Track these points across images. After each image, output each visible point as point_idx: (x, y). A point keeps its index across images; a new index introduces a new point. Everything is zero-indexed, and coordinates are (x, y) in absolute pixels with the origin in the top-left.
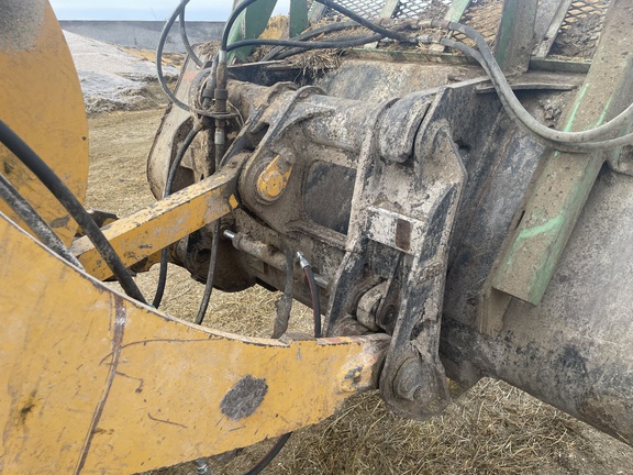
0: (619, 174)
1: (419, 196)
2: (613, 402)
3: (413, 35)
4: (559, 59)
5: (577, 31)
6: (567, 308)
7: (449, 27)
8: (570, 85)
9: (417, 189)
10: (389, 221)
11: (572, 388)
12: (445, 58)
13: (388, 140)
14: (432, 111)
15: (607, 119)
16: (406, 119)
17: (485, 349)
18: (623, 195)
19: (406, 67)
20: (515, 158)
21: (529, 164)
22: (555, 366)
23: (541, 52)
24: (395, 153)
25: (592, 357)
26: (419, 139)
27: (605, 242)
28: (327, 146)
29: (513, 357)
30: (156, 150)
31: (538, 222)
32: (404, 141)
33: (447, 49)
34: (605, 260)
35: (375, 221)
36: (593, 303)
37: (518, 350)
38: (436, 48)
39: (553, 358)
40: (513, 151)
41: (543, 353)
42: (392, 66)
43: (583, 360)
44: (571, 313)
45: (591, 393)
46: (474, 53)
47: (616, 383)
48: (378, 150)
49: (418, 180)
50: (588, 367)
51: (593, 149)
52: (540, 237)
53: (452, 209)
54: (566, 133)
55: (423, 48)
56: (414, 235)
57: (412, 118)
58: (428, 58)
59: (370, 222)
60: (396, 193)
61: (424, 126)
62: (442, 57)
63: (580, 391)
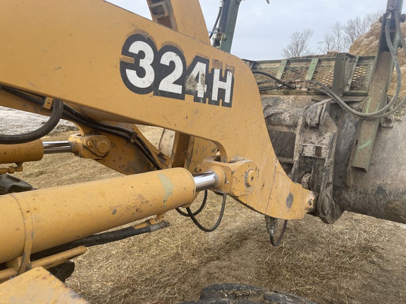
0: (384, 127)
1: (322, 138)
2: (398, 203)
3: (294, 85)
4: (354, 91)
5: (358, 82)
6: (376, 174)
7: (308, 82)
8: (360, 100)
9: (320, 136)
10: (312, 148)
11: (383, 202)
12: (308, 93)
13: (311, 119)
14: (324, 109)
15: (380, 109)
16: (316, 112)
17: (346, 196)
18: (387, 134)
19: (292, 97)
20: (346, 126)
21: (351, 127)
22: (375, 196)
23: (347, 89)
24: (314, 123)
25: (388, 188)
26: (321, 118)
27: (384, 150)
28: (277, 125)
29: (358, 196)
30: (163, 140)
31: (364, 143)
32: (317, 119)
33: (308, 90)
34: (385, 155)
35: (305, 148)
36: (384, 170)
37: (360, 193)
38: (304, 89)
39: (374, 192)
40: (344, 124)
41: (370, 191)
42: (286, 97)
43: (385, 190)
44: (377, 175)
45: (389, 202)
46: (322, 91)
47: (397, 196)
48: (306, 123)
49: (321, 132)
50: (387, 192)
51: (377, 118)
52: (366, 148)
53: (335, 141)
54: (367, 113)
55: (298, 89)
56: (323, 151)
57: (319, 112)
58: (301, 93)
59: (303, 150)
60: (311, 138)
61: (322, 114)
62: (307, 93)
63: (385, 202)
